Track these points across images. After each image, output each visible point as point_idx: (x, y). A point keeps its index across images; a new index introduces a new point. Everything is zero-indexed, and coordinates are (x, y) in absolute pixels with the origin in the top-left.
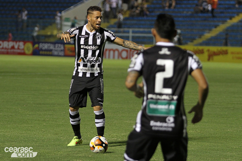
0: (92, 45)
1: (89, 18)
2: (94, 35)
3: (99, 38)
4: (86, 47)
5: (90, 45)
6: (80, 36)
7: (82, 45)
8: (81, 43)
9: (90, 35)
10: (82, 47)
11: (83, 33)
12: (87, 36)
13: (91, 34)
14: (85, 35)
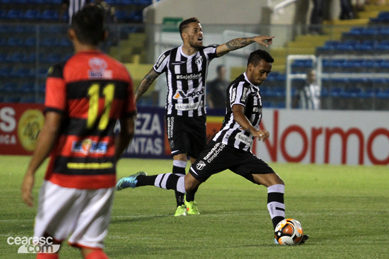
0: (193, 73)
1: (184, 35)
2: (194, 59)
3: (199, 61)
4: (184, 77)
5: (189, 74)
6: (174, 64)
7: (178, 75)
8: (176, 73)
9: (188, 60)
10: (178, 77)
11: (178, 59)
12: (184, 62)
13: (190, 58)
14: (181, 60)
